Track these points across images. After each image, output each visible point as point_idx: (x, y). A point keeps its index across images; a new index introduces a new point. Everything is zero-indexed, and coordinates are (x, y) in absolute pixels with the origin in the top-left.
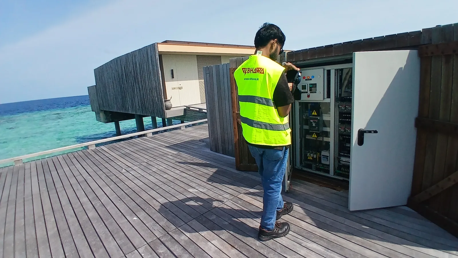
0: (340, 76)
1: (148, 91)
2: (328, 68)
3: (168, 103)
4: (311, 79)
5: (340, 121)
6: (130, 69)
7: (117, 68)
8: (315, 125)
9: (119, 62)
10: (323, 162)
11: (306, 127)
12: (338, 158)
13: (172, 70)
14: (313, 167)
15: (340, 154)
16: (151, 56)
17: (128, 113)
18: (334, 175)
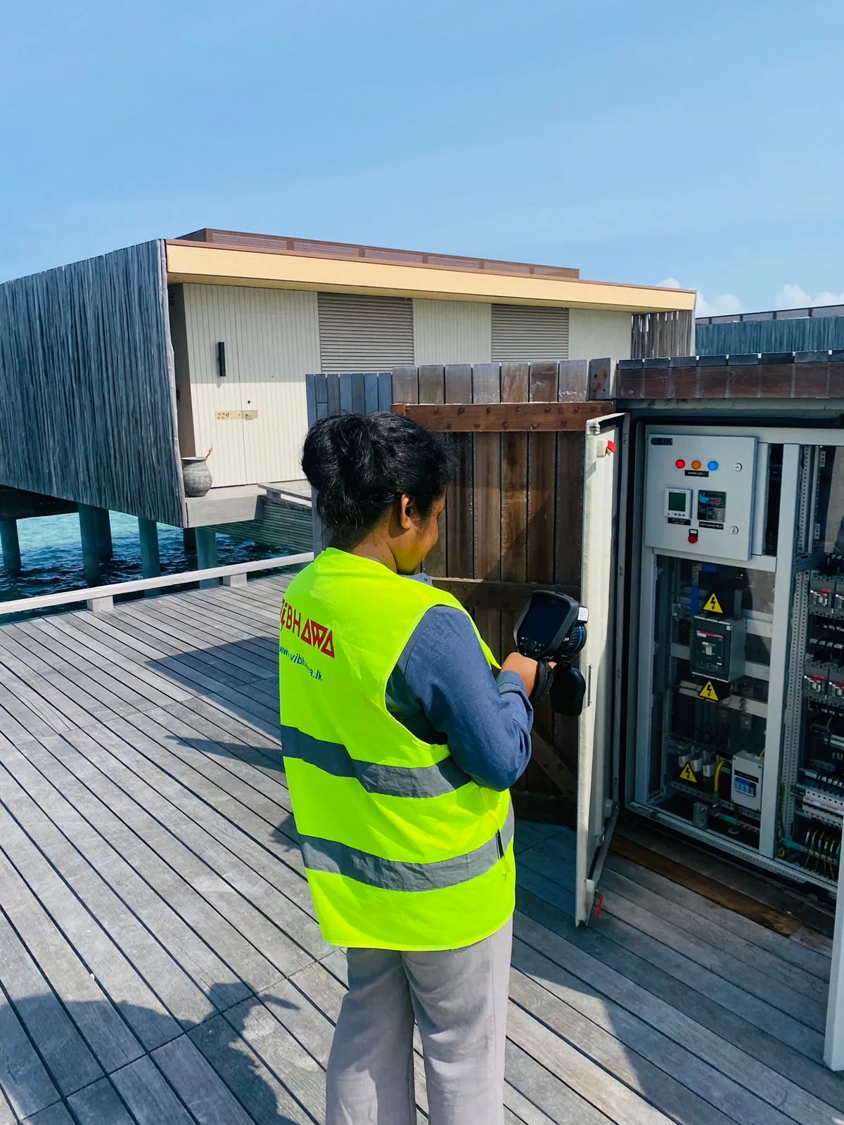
0: (821, 470)
1: (124, 423)
2: (772, 435)
3: (195, 472)
4: (706, 474)
5: (810, 648)
6: (63, 332)
7: (12, 321)
8: (713, 652)
9: (21, 298)
10: (739, 796)
11: (681, 652)
12: (793, 788)
13: (221, 347)
14: (697, 816)
15: (804, 773)
16: (140, 290)
17: (45, 496)
18: (775, 855)
